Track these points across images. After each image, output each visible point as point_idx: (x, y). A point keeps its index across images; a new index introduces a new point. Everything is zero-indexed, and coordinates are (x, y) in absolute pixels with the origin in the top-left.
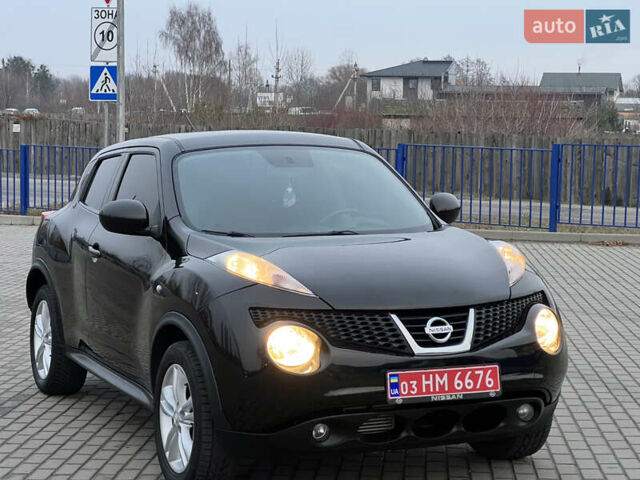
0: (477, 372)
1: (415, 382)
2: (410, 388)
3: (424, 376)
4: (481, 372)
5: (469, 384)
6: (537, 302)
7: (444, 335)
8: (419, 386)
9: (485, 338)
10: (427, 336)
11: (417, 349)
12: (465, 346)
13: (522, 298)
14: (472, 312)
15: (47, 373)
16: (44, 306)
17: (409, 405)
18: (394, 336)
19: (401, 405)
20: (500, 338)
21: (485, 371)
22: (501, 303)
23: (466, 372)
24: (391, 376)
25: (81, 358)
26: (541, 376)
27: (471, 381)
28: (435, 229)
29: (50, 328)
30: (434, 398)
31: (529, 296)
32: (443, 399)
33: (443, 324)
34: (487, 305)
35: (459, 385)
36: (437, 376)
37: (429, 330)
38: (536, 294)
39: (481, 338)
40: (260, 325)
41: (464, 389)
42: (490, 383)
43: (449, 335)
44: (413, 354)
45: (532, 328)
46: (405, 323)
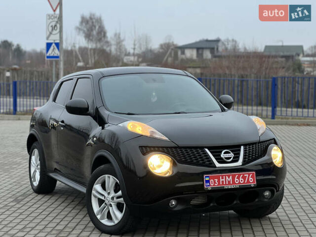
0: (245, 175)
1: (217, 180)
2: (215, 182)
3: (221, 177)
4: (247, 175)
5: (242, 181)
6: (272, 143)
7: (230, 158)
8: (219, 181)
9: (249, 159)
10: (222, 158)
11: (218, 165)
12: (239, 163)
13: (265, 141)
14: (242, 147)
15: (38, 183)
16: (36, 151)
17: (214, 191)
18: (206, 158)
19: (211, 190)
20: (255, 160)
21: (249, 175)
22: (255, 143)
23: (240, 175)
24: (206, 177)
25: (55, 175)
26: (275, 177)
27: (243, 180)
28: (222, 111)
29: (39, 162)
30: (226, 187)
31: (268, 141)
32: (230, 187)
33: (229, 153)
34: (249, 144)
35: (237, 181)
36: (227, 177)
37: (223, 155)
38: (271, 140)
39: (247, 160)
40: (144, 154)
41: (239, 183)
42: (251, 180)
43: (232, 158)
44: (215, 167)
45: (270, 155)
46: (211, 152)
